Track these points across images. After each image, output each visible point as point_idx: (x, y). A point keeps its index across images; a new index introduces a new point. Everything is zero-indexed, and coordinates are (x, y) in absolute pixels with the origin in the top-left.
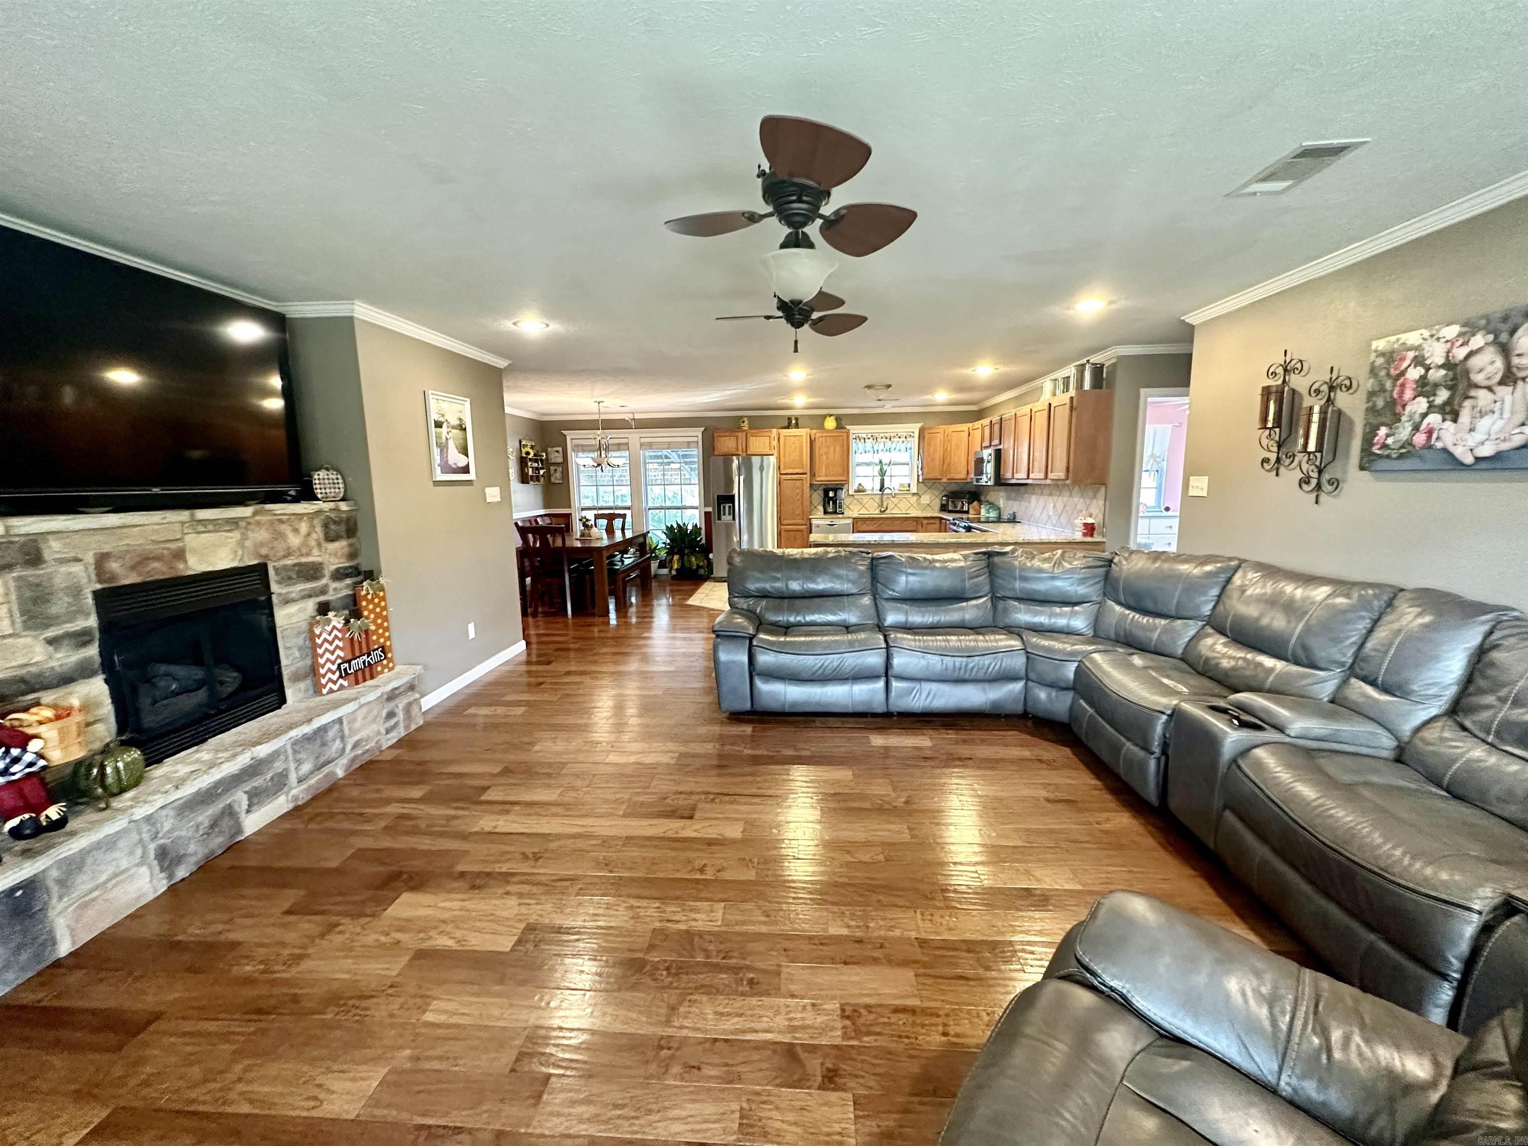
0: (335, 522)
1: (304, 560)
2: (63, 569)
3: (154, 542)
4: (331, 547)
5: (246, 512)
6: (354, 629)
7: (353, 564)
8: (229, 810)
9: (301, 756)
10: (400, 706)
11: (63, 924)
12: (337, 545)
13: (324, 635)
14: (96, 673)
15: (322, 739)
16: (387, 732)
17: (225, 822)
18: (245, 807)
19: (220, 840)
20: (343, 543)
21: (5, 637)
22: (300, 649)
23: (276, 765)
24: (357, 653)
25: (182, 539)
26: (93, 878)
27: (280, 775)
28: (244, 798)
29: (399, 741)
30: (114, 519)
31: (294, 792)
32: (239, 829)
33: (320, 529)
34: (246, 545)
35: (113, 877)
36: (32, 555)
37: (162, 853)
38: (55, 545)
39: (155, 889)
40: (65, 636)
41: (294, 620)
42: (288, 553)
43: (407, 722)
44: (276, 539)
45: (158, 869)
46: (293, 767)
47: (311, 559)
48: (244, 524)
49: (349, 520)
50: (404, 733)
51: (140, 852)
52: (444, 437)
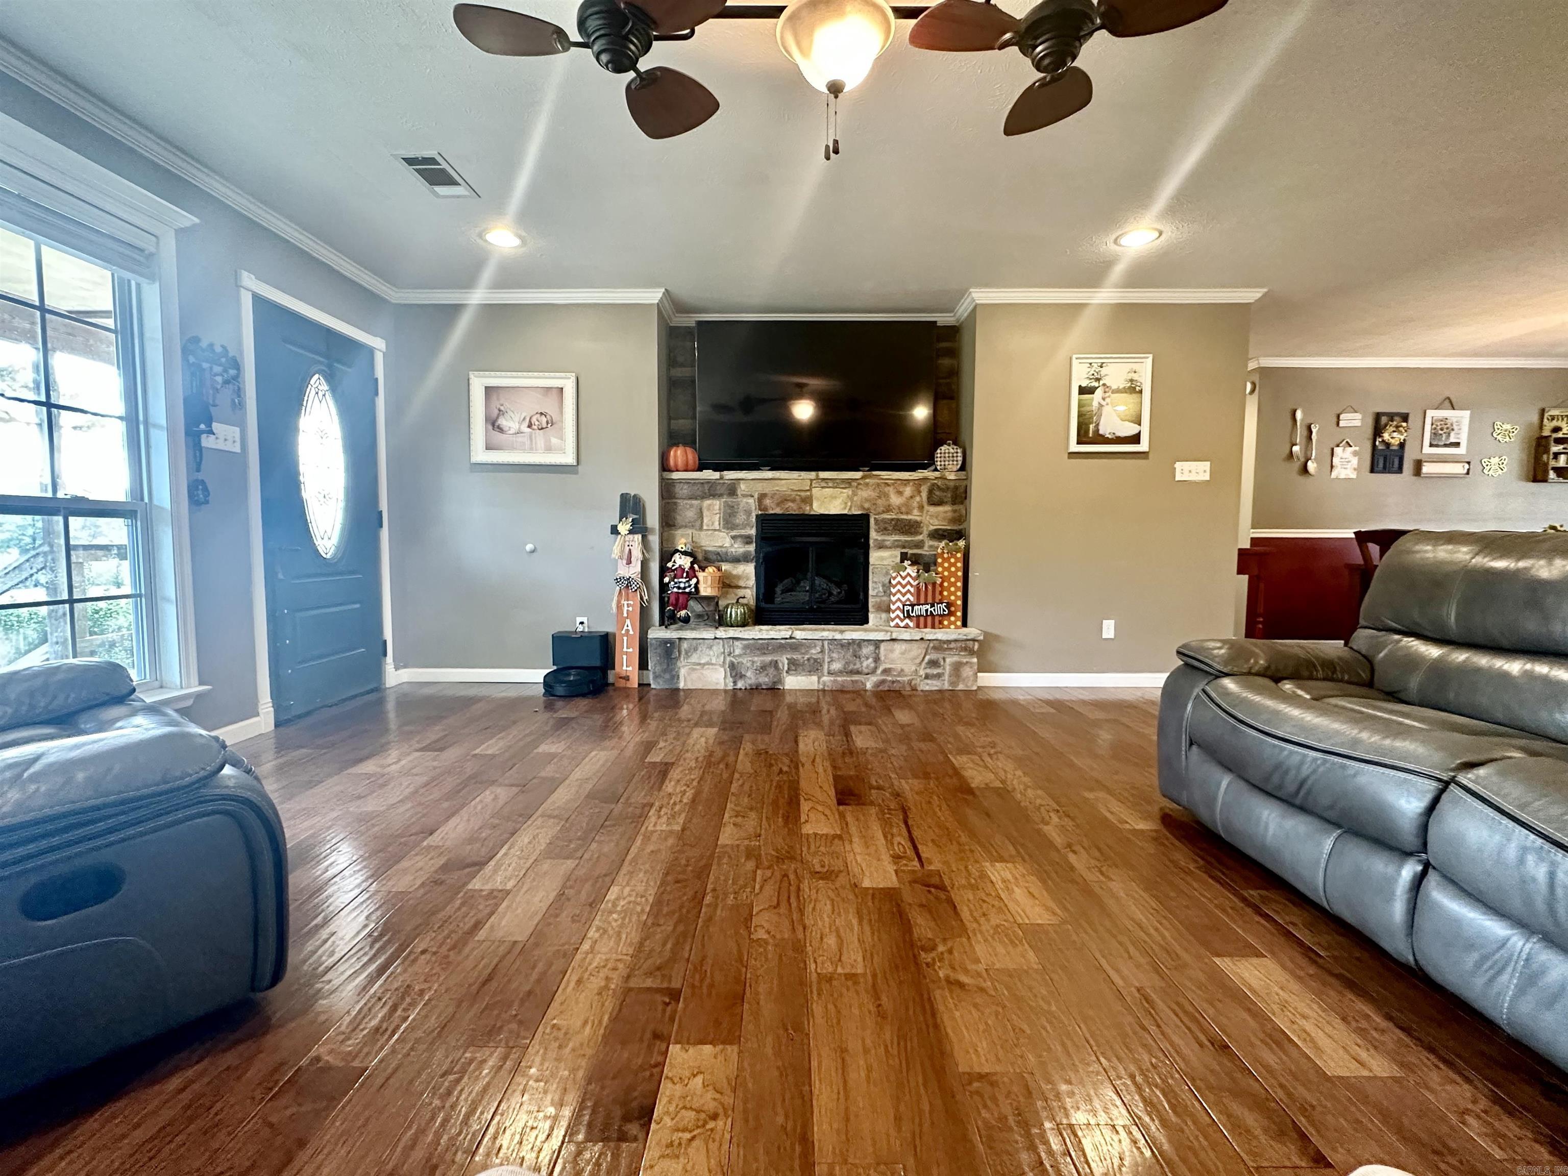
0: (940, 489)
1: (904, 516)
2: (745, 500)
3: (793, 490)
4: (933, 509)
5: (858, 475)
6: (921, 579)
7: (955, 528)
8: (775, 664)
9: (835, 655)
10: (948, 660)
11: (683, 672)
12: (940, 509)
13: (899, 579)
14: (751, 561)
15: (855, 651)
16: (927, 677)
17: (771, 671)
18: (786, 668)
19: (767, 680)
20: (948, 508)
21: (715, 530)
22: (884, 586)
23: (813, 651)
24: (922, 602)
25: (810, 490)
26: (699, 658)
27: (815, 660)
28: (786, 662)
29: (940, 691)
30: (769, 474)
31: (825, 679)
32: (780, 681)
33: (924, 494)
34: (855, 498)
35: (708, 664)
36: (732, 490)
37: (732, 666)
38: (743, 486)
39: (726, 685)
40: (741, 536)
41: (885, 563)
42: (888, 509)
43: (954, 679)
44: (879, 497)
45: (729, 674)
46: (827, 660)
47: (910, 517)
48: (854, 484)
49: (956, 488)
50: (946, 686)
51: (722, 658)
52: (1095, 403)
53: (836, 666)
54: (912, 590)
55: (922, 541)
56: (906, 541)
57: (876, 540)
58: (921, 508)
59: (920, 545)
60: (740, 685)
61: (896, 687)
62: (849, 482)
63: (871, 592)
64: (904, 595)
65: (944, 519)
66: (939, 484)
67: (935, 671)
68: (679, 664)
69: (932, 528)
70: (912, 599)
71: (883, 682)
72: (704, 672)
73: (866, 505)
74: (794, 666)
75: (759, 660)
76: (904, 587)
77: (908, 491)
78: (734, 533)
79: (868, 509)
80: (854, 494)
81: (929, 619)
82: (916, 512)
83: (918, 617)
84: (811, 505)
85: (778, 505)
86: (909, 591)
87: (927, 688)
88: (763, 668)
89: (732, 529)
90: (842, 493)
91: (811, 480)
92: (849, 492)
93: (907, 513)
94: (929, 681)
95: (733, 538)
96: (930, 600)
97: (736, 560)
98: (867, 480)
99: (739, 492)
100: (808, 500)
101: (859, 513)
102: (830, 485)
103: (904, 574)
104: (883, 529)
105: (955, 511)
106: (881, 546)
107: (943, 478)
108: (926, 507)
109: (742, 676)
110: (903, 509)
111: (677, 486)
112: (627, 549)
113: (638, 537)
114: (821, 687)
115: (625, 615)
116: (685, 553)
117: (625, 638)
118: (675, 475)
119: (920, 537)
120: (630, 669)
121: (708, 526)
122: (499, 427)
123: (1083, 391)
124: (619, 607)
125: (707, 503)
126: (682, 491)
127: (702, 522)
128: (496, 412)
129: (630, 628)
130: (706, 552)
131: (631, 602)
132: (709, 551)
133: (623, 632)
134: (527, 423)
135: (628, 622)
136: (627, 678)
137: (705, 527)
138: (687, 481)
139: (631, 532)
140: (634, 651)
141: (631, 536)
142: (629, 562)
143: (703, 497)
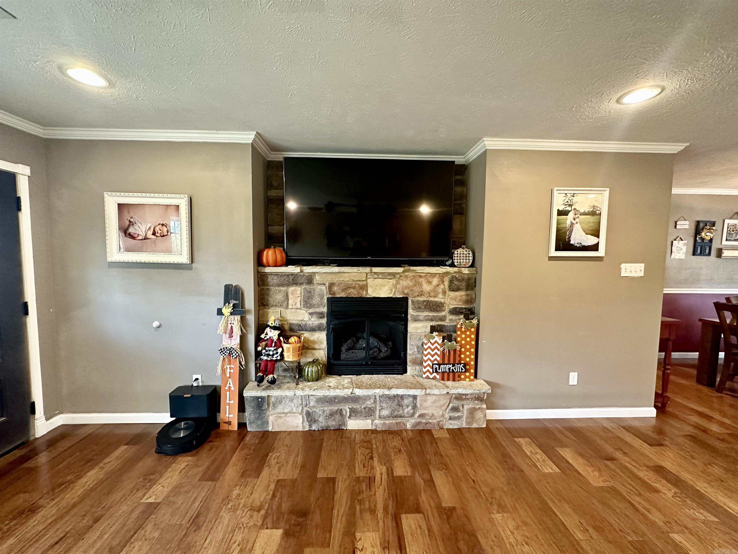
0: (458, 280)
1: (432, 299)
2: (319, 287)
3: (353, 281)
4: (452, 294)
5: (399, 270)
6: (446, 347)
7: (467, 306)
8: (340, 412)
9: (384, 405)
10: (465, 407)
11: (271, 419)
12: (457, 294)
13: (429, 344)
14: (324, 330)
15: (399, 401)
16: (450, 418)
17: (338, 417)
18: (348, 414)
19: (334, 423)
20: (463, 293)
21: (297, 309)
22: (418, 347)
23: (368, 403)
24: (446, 362)
25: (366, 280)
26: (283, 409)
27: (370, 409)
28: (348, 410)
29: (459, 429)
30: (336, 269)
31: (376, 421)
32: (344, 424)
33: (447, 283)
34: (398, 286)
35: (290, 412)
36: (310, 280)
37: (308, 414)
38: (317, 278)
39: (303, 427)
40: (316, 313)
41: (419, 331)
42: (421, 294)
43: (469, 420)
44: (415, 285)
45: (306, 420)
46: (378, 408)
47: (436, 299)
48: (398, 276)
49: (469, 279)
50: (464, 425)
51: (300, 409)
52: (568, 223)
53: (385, 413)
54: (439, 353)
55: (445, 316)
56: (434, 316)
57: (413, 315)
58: (444, 293)
59: (443, 319)
60: (314, 427)
61: (428, 427)
62: (394, 275)
63: (409, 352)
64: (433, 356)
65: (460, 300)
66: (457, 276)
67: (456, 415)
68: (268, 413)
69: (452, 307)
70: (438, 359)
71: (419, 423)
72: (288, 419)
73: (406, 291)
74: (354, 413)
75: (328, 409)
76: (433, 350)
77: (435, 281)
78: (311, 311)
79: (407, 294)
80: (397, 283)
81: (451, 374)
82: (440, 296)
83: (443, 373)
84: (367, 291)
85: (343, 290)
86: (436, 354)
87: (451, 427)
88: (332, 415)
89: (310, 308)
90: (388, 282)
91: (367, 274)
92: (393, 281)
93: (435, 297)
94: (452, 422)
95: (311, 314)
96: (452, 361)
97: (313, 330)
98: (407, 274)
99: (315, 282)
100: (364, 287)
101: (401, 296)
102: (380, 276)
103: (433, 341)
104: (419, 307)
105: (467, 295)
106: (416, 320)
107: (460, 272)
108: (448, 292)
109: (315, 421)
110: (432, 294)
111: (269, 277)
112: (230, 326)
113: (238, 318)
114: (374, 428)
115: (228, 375)
116: (275, 328)
117: (228, 393)
118: (268, 270)
119: (443, 313)
120: (232, 416)
121: (292, 305)
122: (129, 234)
123: (561, 213)
124: (224, 370)
125: (291, 289)
126: (272, 280)
127: (288, 303)
128: (127, 223)
129: (231, 385)
130: (291, 324)
131: (233, 366)
132: (293, 324)
133: (227, 388)
134: (151, 232)
135: (230, 381)
136: (229, 423)
137: (290, 307)
138: (276, 274)
139: (231, 314)
140: (235, 402)
141: (232, 317)
142: (231, 336)
143: (288, 285)
